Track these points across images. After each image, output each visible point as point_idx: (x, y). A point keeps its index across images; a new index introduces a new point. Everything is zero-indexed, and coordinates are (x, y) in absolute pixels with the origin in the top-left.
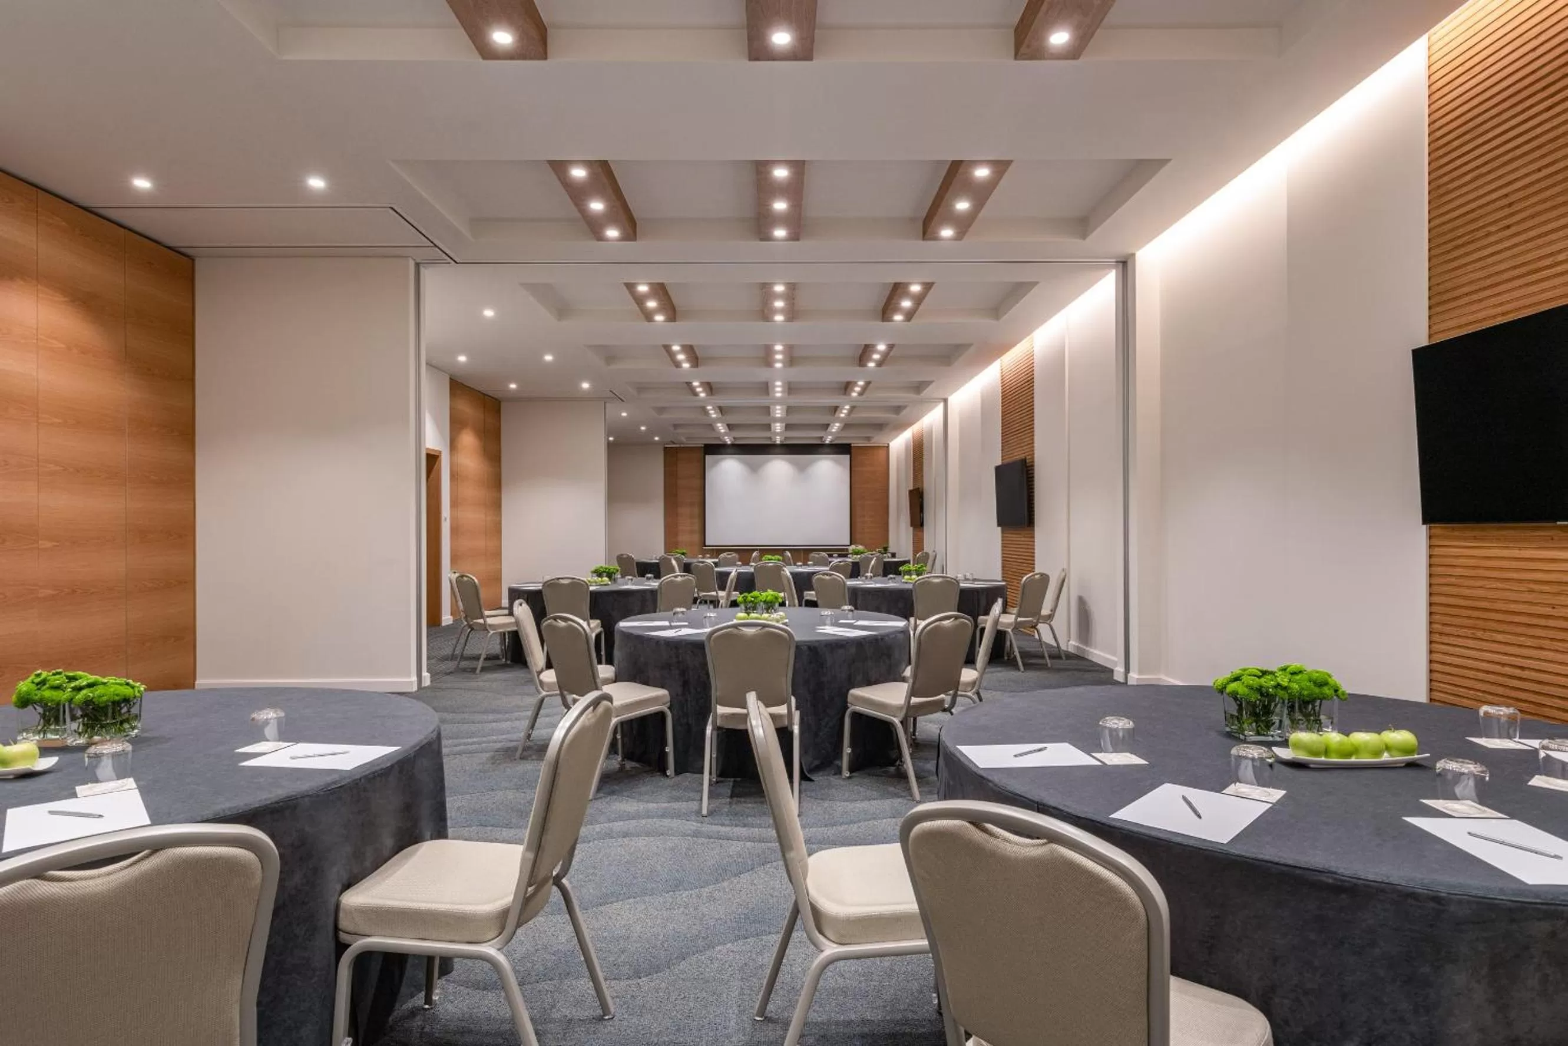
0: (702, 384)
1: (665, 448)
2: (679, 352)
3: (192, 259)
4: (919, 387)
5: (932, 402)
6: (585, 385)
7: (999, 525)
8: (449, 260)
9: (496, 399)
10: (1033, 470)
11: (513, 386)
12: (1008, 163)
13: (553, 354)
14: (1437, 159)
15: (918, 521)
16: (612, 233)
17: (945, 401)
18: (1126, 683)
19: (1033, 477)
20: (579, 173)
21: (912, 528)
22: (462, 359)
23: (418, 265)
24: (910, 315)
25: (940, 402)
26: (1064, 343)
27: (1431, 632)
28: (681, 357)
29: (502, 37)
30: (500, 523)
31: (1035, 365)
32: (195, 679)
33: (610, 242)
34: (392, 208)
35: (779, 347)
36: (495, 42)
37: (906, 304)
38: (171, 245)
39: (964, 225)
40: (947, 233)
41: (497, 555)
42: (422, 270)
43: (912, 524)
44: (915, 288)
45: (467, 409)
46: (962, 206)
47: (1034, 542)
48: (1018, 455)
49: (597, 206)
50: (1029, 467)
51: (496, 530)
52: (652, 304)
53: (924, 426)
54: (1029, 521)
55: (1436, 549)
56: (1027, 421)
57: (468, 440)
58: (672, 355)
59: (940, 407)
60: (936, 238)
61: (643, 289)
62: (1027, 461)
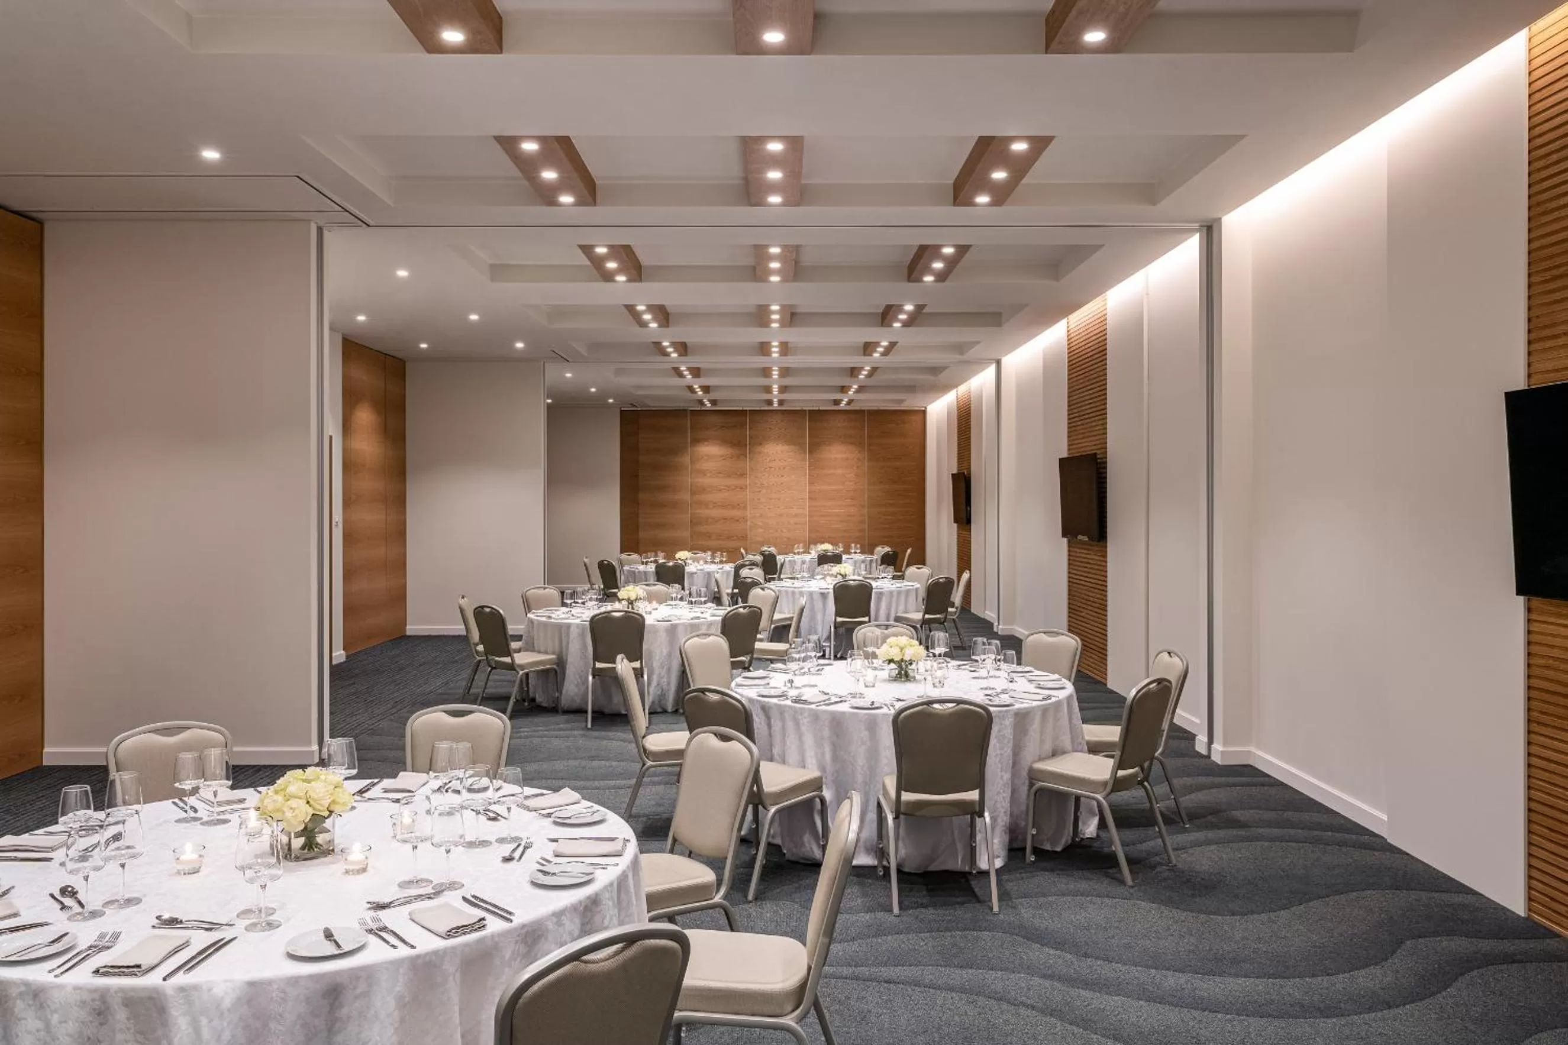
0: (673, 344)
1: (621, 411)
2: (644, 312)
3: (41, 223)
4: (960, 348)
5: (980, 364)
6: (520, 345)
7: (1064, 535)
8: (360, 223)
9: (401, 360)
10: (1106, 468)
11: (424, 346)
12: (1049, 139)
13: (479, 314)
14: (1539, 170)
15: (963, 516)
16: (566, 199)
17: (998, 363)
18: (1209, 757)
19: (1106, 478)
20: (530, 147)
21: (955, 525)
22: (361, 318)
23: (320, 230)
24: (941, 277)
25: (992, 363)
26: (1142, 312)
27: (1529, 721)
28: (647, 317)
29: (453, 36)
30: (404, 523)
31: (1108, 331)
32: (43, 748)
33: (563, 208)
34: (298, 177)
35: (775, 308)
36: (444, 40)
37: (938, 265)
38: (16, 209)
39: (1001, 195)
40: (983, 199)
41: (400, 566)
42: (326, 233)
43: (956, 521)
44: (948, 251)
45: (363, 376)
46: (999, 175)
47: (1106, 562)
48: (1088, 447)
49: (549, 175)
50: (1100, 463)
51: (400, 534)
52: (612, 265)
53: (973, 389)
54: (1100, 535)
55: (1535, 624)
56: (1098, 404)
57: (365, 416)
58: (636, 316)
59: (992, 370)
60: (970, 203)
61: (601, 250)
62: (1098, 456)
